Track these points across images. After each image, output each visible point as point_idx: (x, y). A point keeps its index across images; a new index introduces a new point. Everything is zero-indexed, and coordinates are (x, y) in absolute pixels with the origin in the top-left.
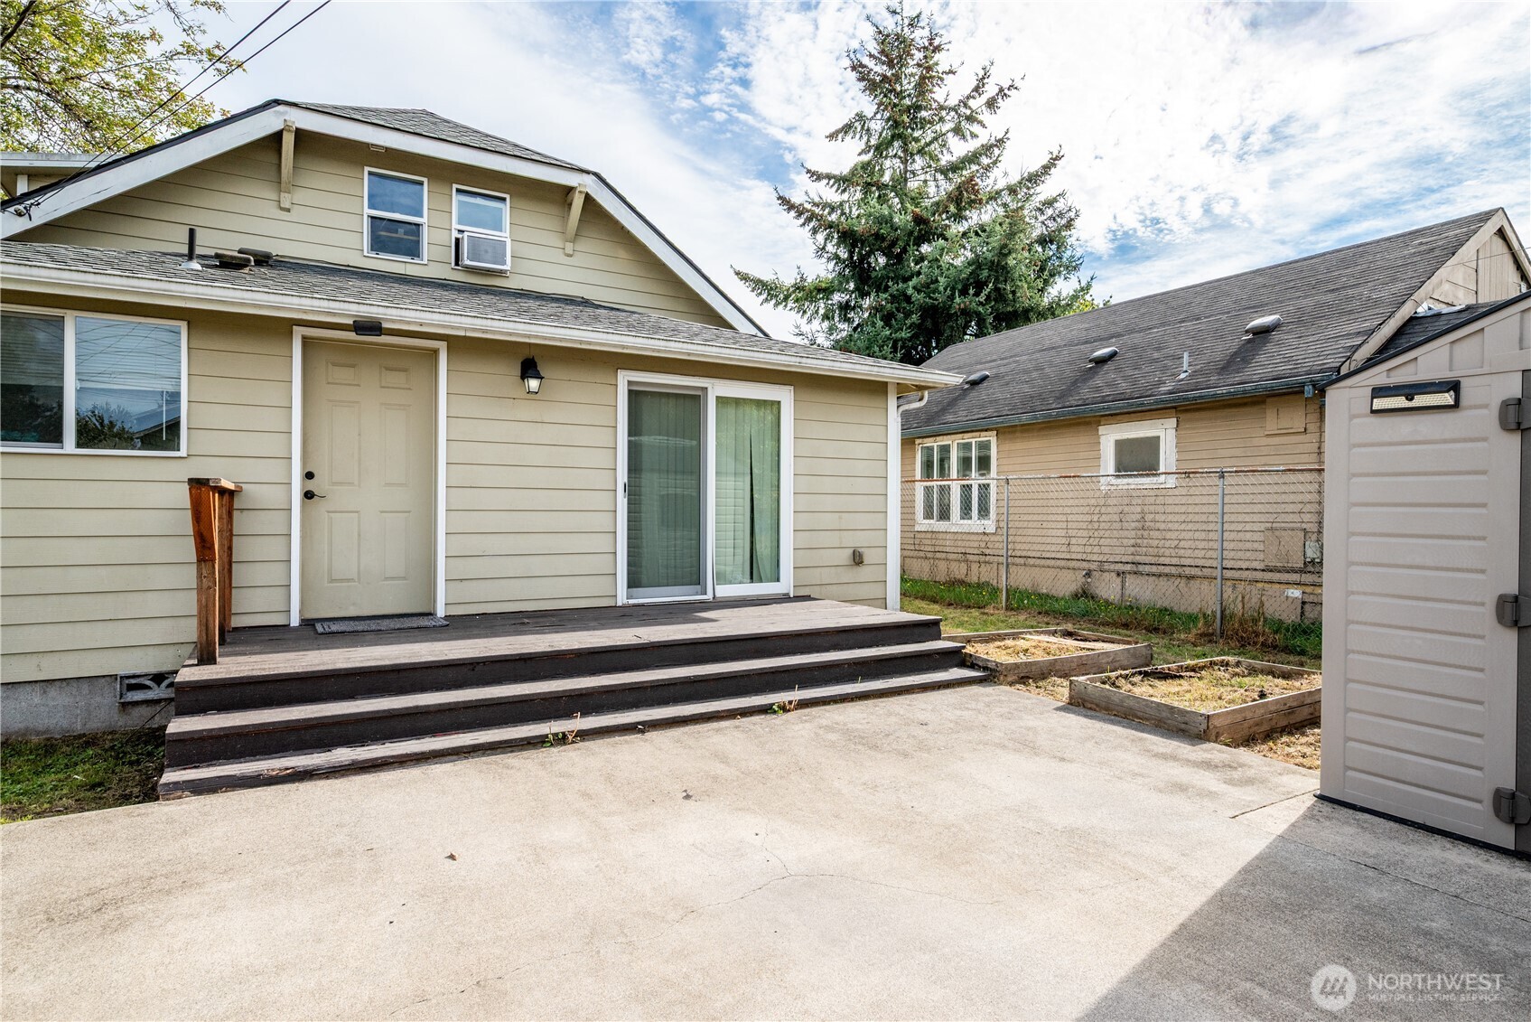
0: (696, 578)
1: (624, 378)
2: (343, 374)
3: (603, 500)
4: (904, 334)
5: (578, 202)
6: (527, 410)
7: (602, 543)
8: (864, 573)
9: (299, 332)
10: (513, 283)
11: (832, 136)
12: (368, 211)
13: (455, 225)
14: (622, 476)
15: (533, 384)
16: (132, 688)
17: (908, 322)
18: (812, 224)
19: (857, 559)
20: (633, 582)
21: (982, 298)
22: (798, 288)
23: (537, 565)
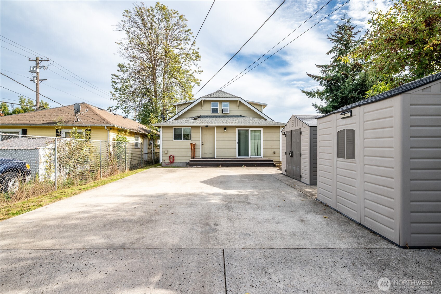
0: (248, 155)
1: (237, 129)
2: (205, 131)
3: (235, 144)
4: (336, 104)
5: (238, 102)
6: (225, 134)
7: (234, 150)
8: (275, 155)
9: (201, 127)
10: (230, 114)
11: (328, 53)
12: (211, 108)
13: (222, 108)
14: (237, 141)
15: (225, 131)
16: (187, 163)
17: (338, 101)
18: (316, 79)
19: (274, 153)
20: (239, 155)
21: (356, 94)
22: (317, 93)
23: (226, 152)
